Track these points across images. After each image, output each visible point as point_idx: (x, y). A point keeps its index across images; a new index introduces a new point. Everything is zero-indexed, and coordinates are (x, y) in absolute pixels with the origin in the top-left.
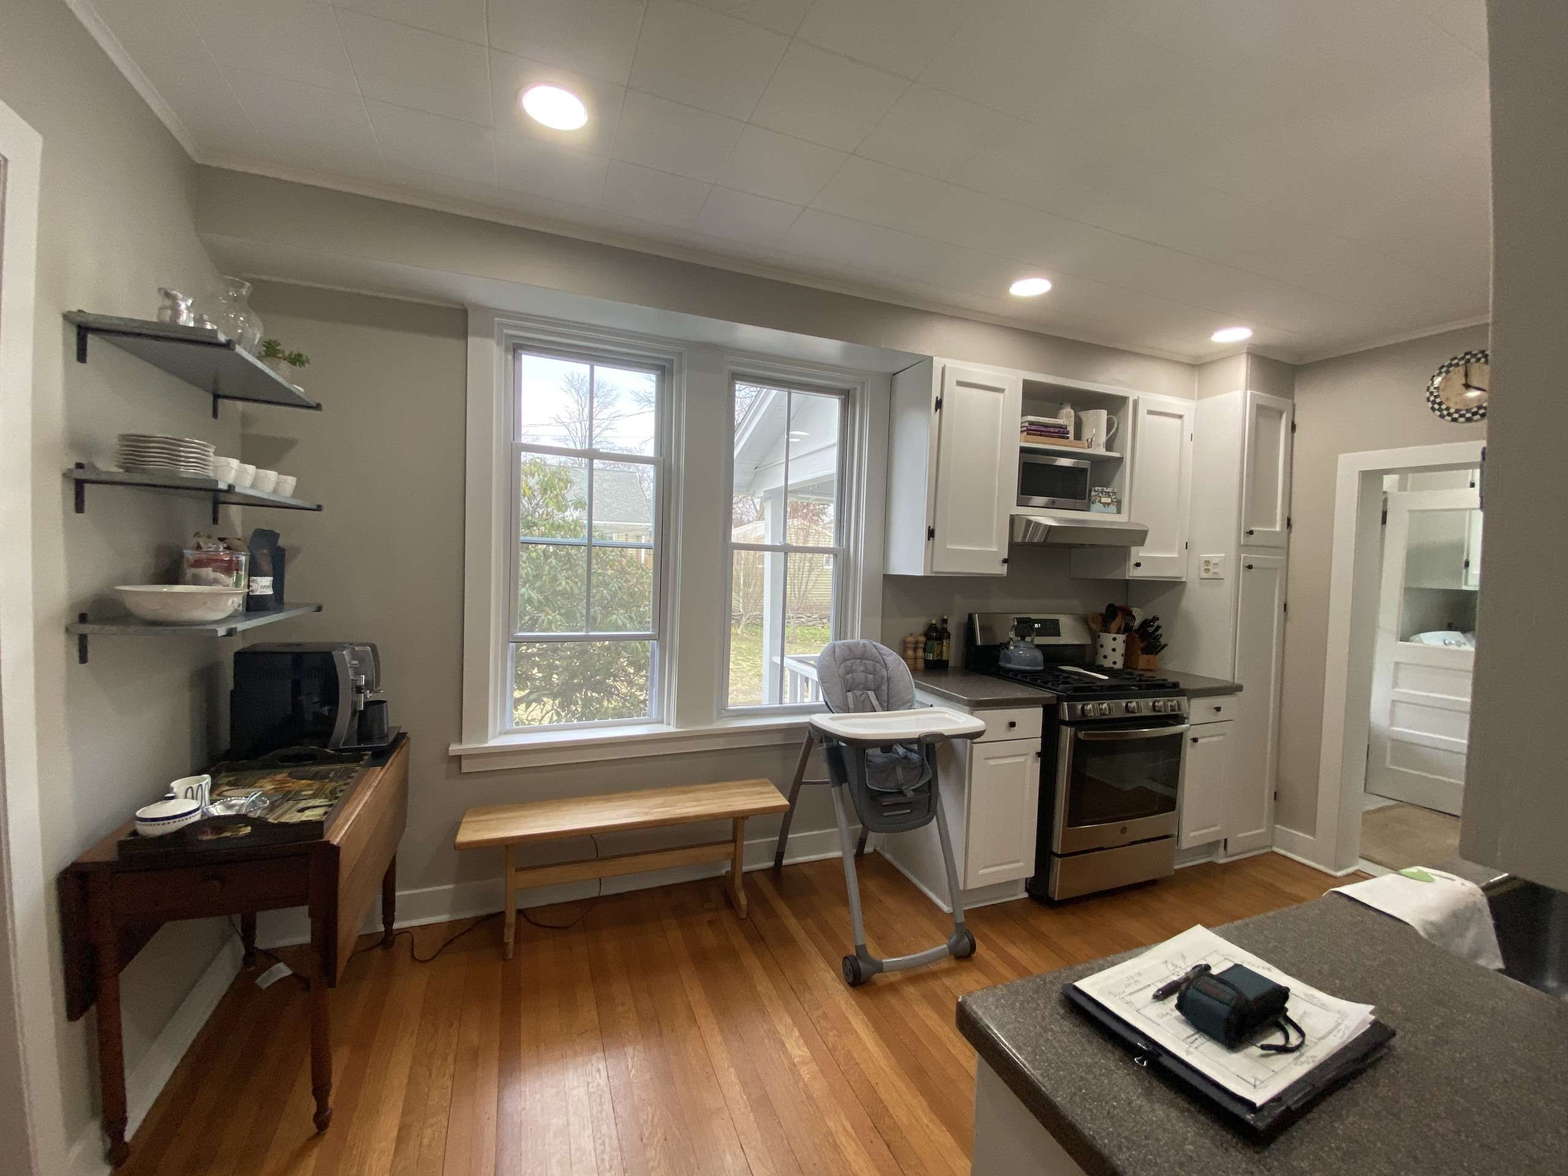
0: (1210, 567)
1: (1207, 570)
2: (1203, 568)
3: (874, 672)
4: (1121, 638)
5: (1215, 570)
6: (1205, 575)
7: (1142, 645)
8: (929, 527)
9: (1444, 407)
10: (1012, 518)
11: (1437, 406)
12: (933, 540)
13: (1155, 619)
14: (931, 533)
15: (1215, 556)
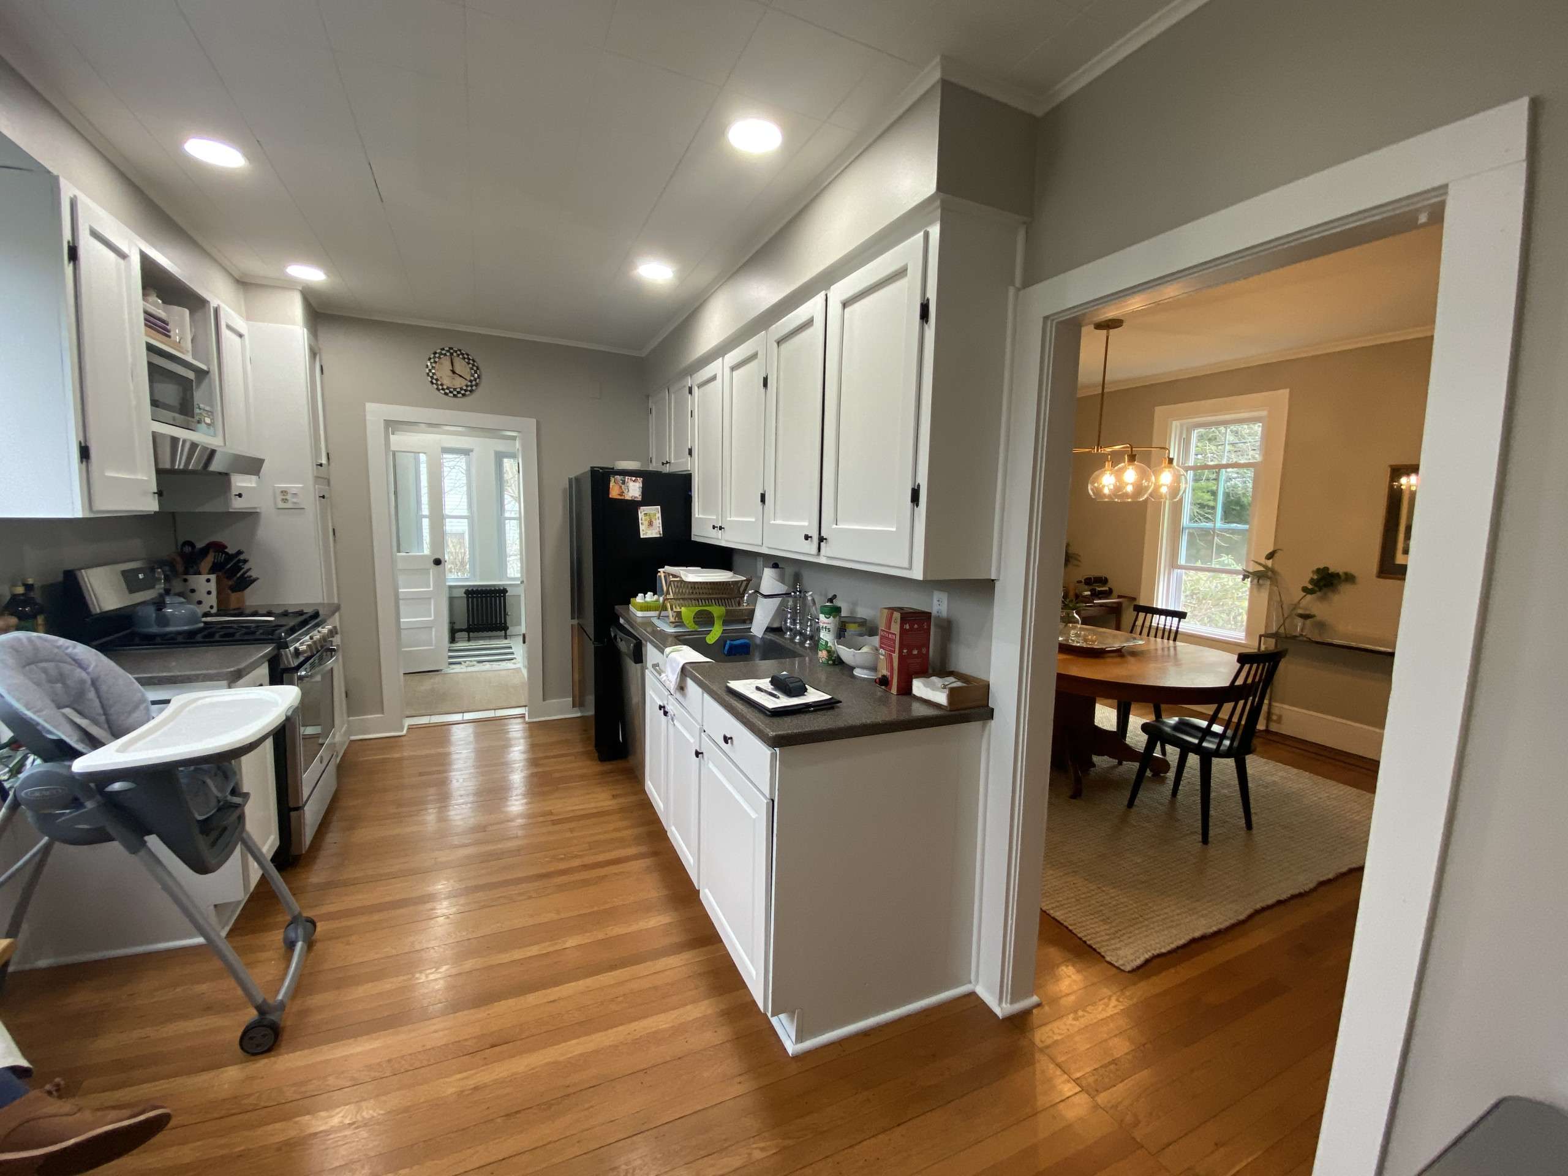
0: (288, 497)
1: (285, 501)
2: (280, 497)
3: (61, 678)
4: (213, 577)
5: (295, 500)
6: (281, 505)
7: (230, 583)
8: (80, 443)
9: (439, 383)
10: (155, 436)
11: (434, 381)
12: (87, 462)
13: (240, 553)
14: (85, 453)
15: (294, 486)
